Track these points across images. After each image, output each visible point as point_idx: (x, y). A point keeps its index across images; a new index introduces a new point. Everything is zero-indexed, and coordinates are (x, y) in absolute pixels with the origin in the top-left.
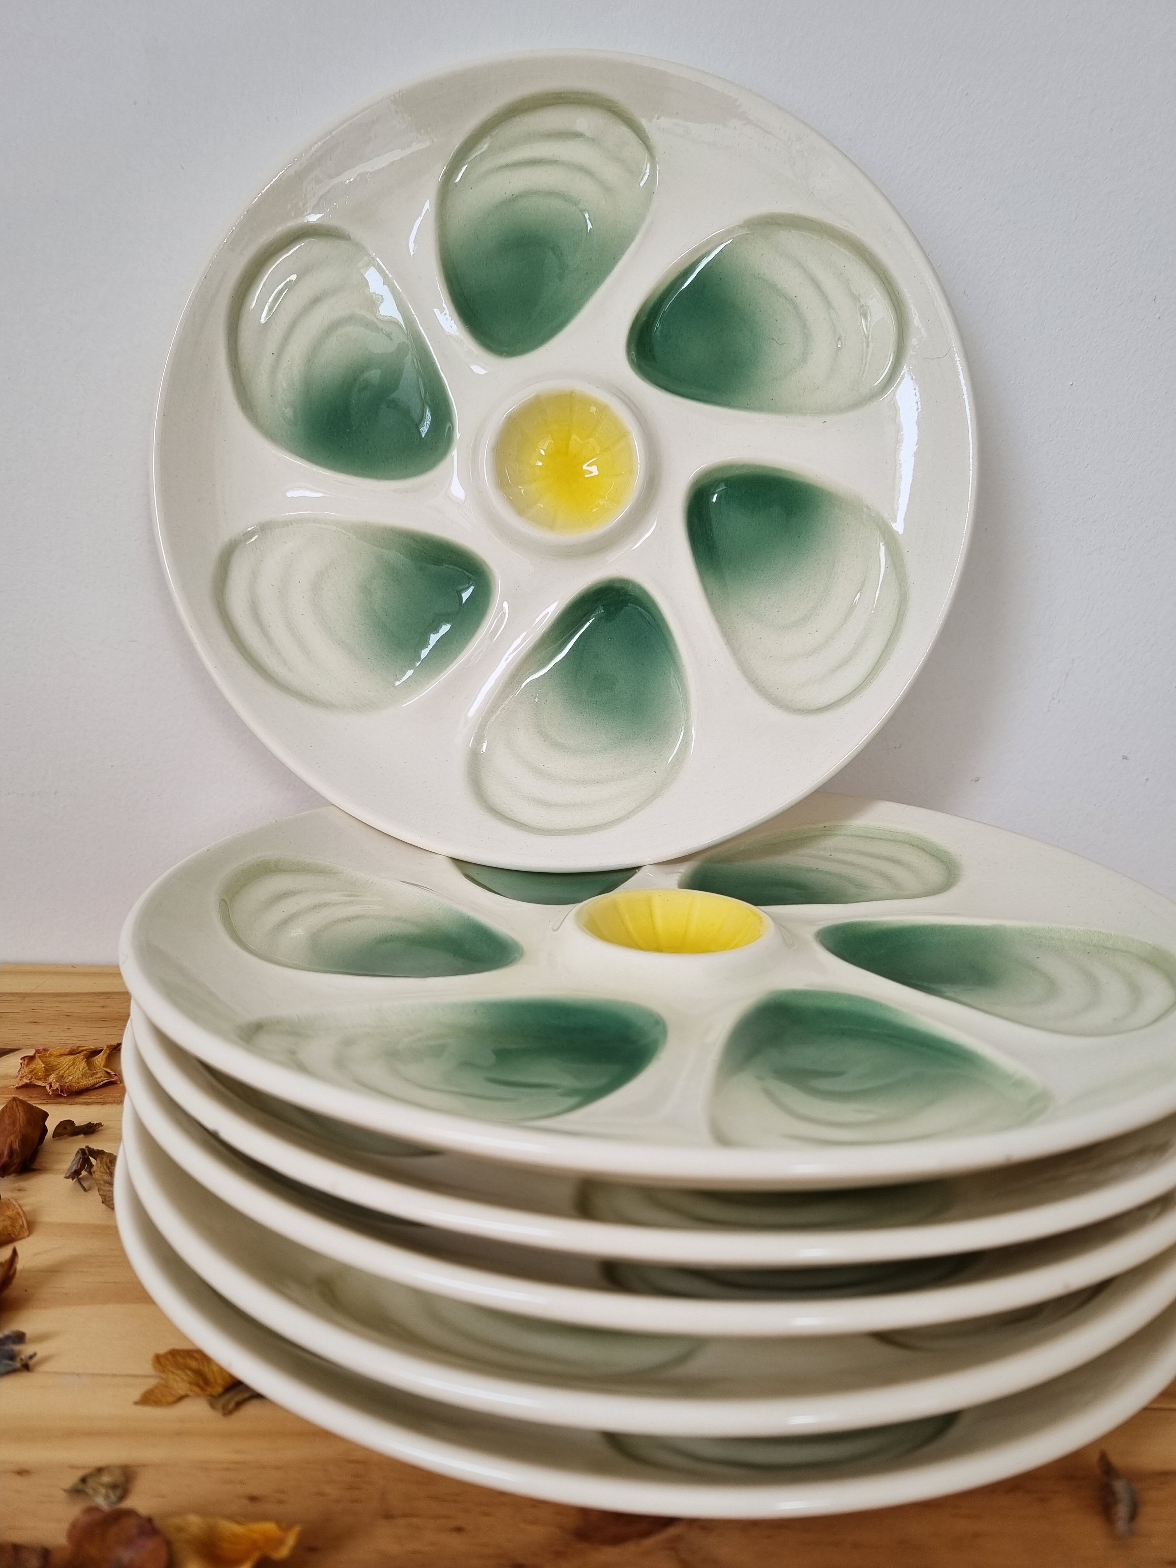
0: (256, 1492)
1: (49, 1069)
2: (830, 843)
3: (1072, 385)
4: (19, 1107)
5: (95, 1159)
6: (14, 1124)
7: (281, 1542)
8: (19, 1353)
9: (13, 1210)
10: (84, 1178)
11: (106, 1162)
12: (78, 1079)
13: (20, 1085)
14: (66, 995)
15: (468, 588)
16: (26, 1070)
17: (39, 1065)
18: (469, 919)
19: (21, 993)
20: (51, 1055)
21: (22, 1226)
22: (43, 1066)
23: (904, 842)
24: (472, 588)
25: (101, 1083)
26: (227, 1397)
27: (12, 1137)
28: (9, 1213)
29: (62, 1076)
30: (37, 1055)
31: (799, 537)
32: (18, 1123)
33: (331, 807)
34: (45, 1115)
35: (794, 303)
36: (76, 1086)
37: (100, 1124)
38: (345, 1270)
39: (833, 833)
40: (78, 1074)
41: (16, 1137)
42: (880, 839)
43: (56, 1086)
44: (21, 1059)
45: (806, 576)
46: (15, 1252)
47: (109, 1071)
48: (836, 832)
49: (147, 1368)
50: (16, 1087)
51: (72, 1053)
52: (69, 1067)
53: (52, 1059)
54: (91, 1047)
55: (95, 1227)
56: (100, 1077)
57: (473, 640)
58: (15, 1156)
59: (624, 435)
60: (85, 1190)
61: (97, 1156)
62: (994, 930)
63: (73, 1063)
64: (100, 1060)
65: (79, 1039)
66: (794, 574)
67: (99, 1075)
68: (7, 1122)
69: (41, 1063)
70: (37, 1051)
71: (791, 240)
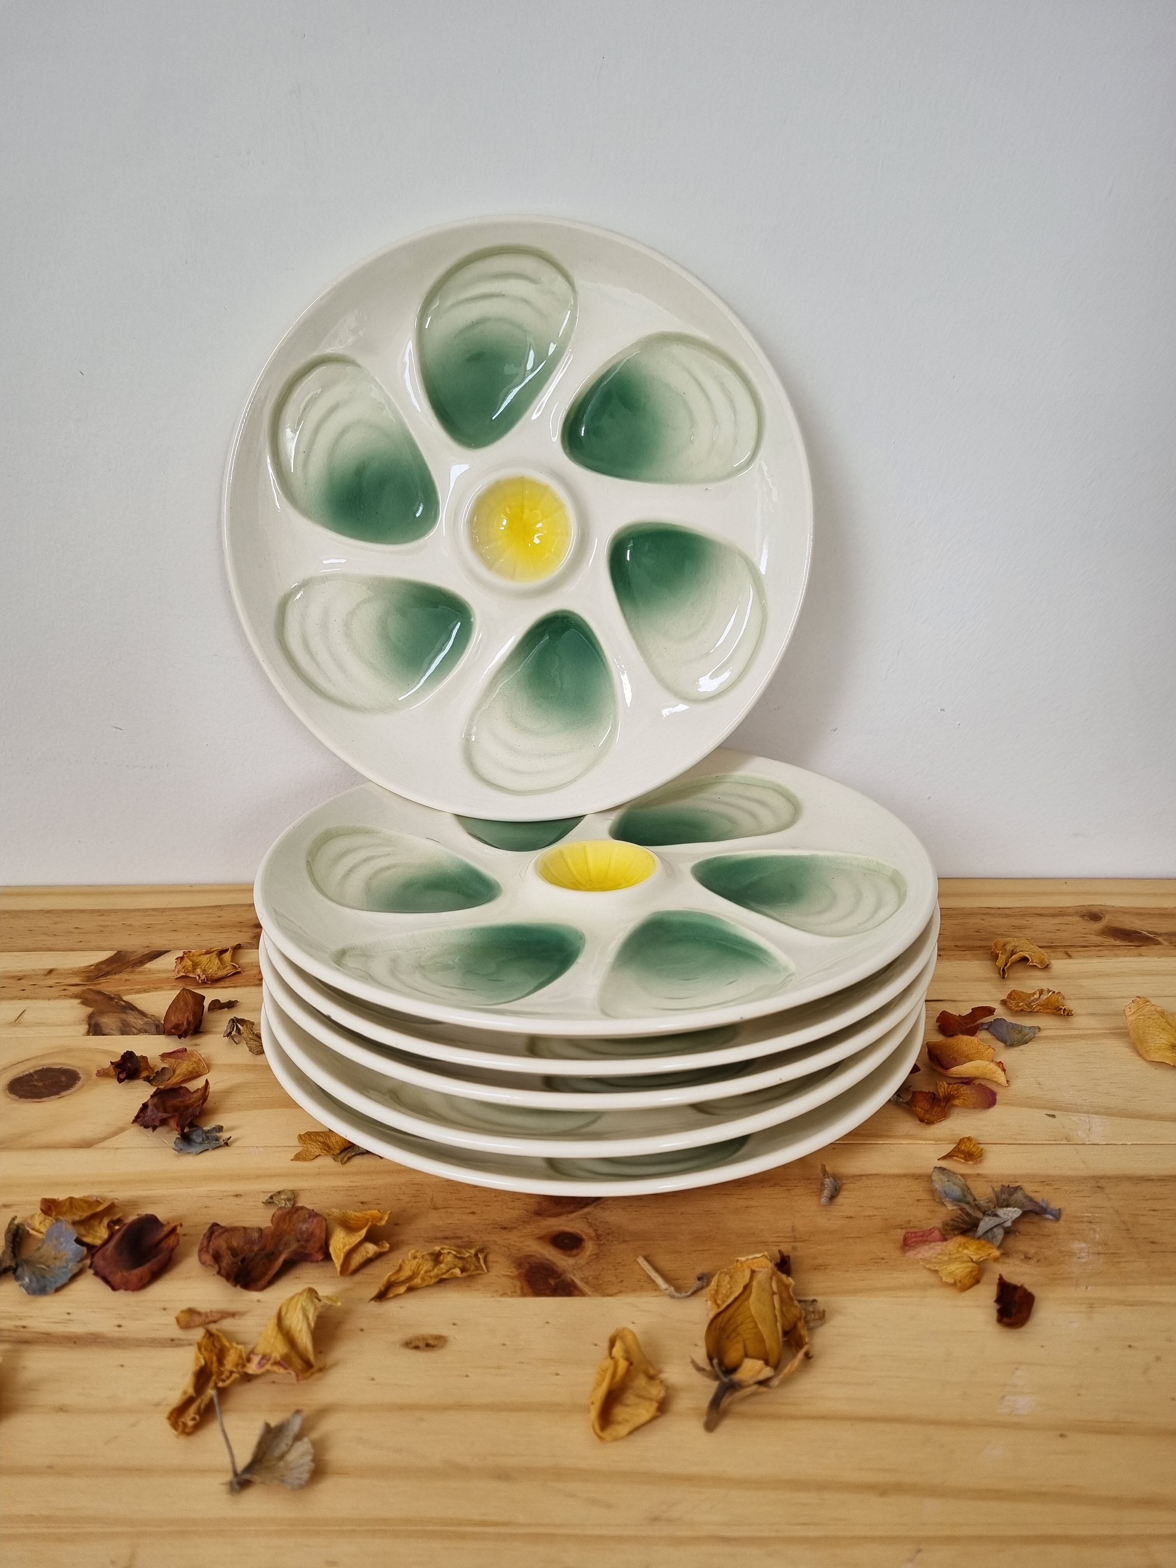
0: (364, 1200)
1: (195, 965)
2: (719, 788)
3: (894, 443)
4: (189, 995)
5: (242, 1026)
6: (187, 1006)
7: (381, 1219)
8: (220, 1137)
9: (196, 1058)
10: (235, 1036)
11: (250, 1027)
12: (215, 971)
13: (178, 976)
14: (191, 908)
15: (457, 623)
16: (180, 967)
17: (188, 962)
18: (467, 865)
19: (159, 909)
20: (193, 955)
21: (204, 1067)
22: (191, 963)
23: (769, 788)
24: (459, 623)
25: (231, 974)
26: (343, 1154)
27: (188, 1014)
28: (193, 1059)
29: (205, 970)
30: (185, 955)
32: (189, 1004)
33: (370, 782)
34: (203, 998)
36: (216, 977)
37: (236, 1001)
38: (404, 1085)
39: (723, 781)
40: (215, 968)
41: (190, 1013)
42: (754, 785)
43: (203, 977)
44: (176, 959)
46: (207, 1082)
47: (234, 964)
48: (725, 781)
49: (295, 1142)
50: (176, 978)
51: (207, 953)
52: (208, 963)
53: (195, 958)
54: (219, 948)
55: (247, 1065)
56: (228, 970)
57: (462, 657)
58: (191, 1024)
59: (561, 506)
60: (236, 1043)
61: (244, 1024)
62: (812, 858)
63: (210, 960)
64: (227, 956)
65: (208, 942)
67: (228, 968)
68: (182, 1004)
69: (189, 961)
70: (184, 953)
71: (680, 351)
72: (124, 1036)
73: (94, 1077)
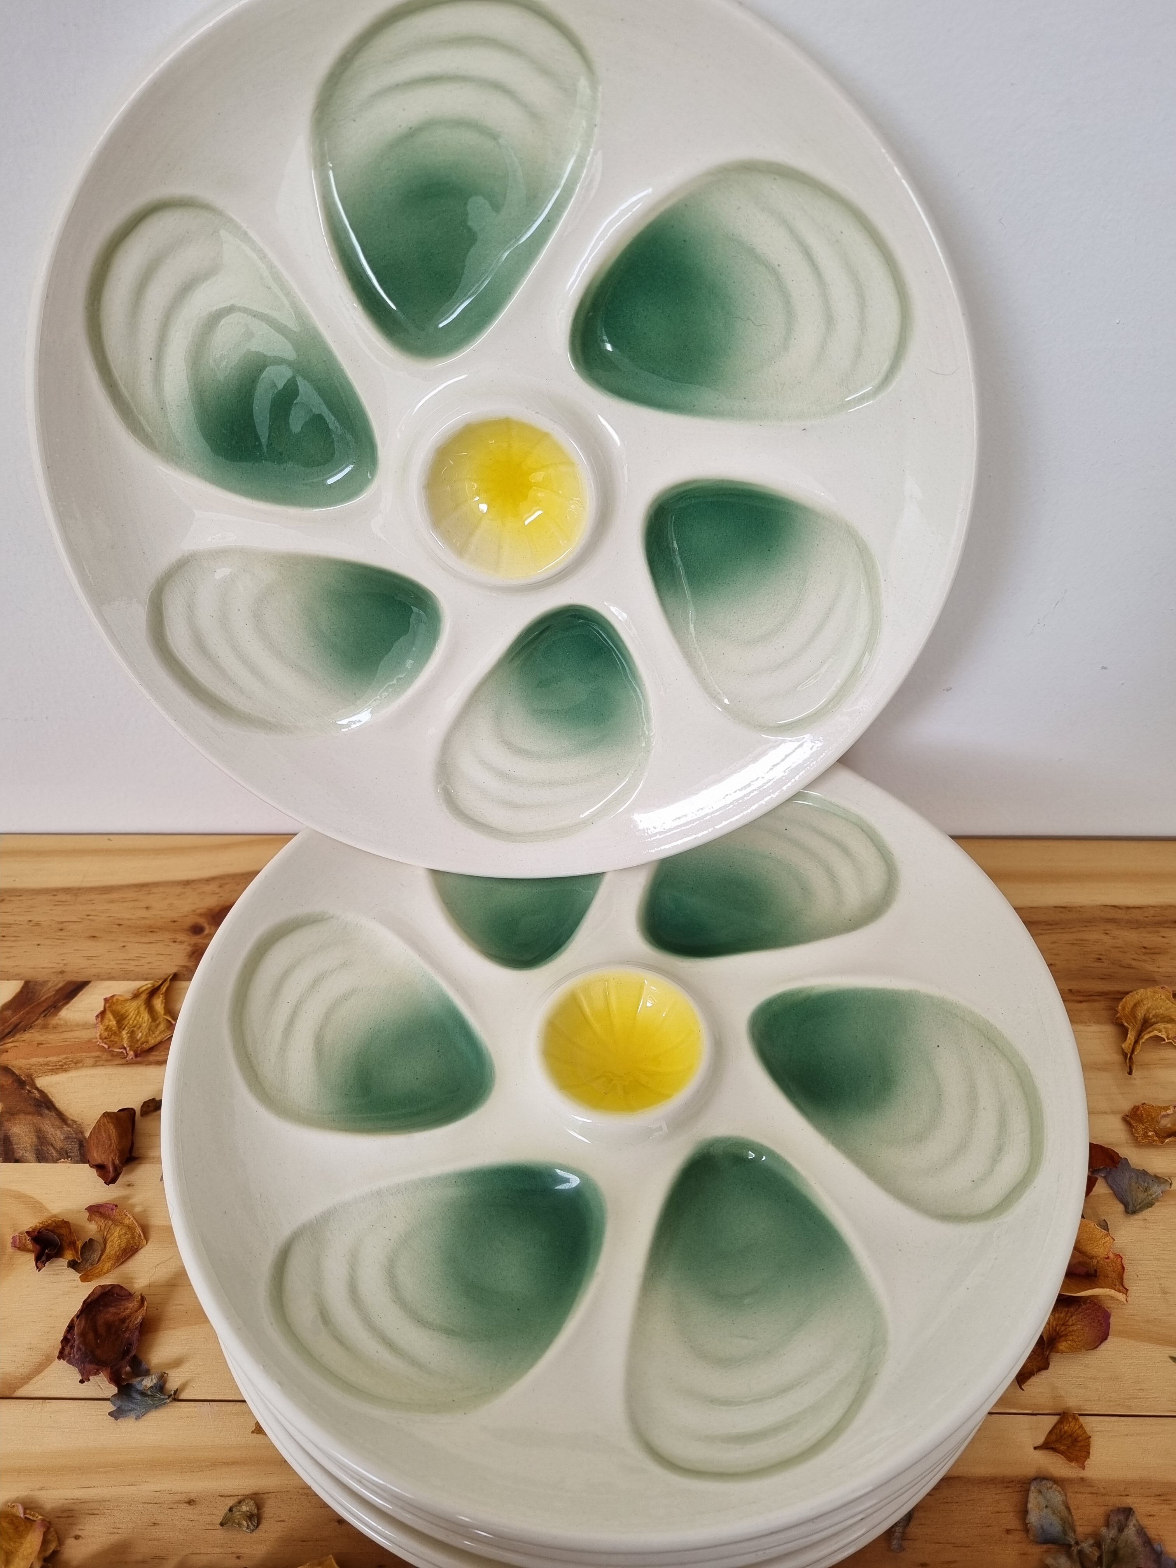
1: (120, 1023)
4: (110, 1123)
6: (110, 1140)
8: (168, 1384)
12: (145, 1034)
14: (110, 887)
16: (102, 1025)
17: (111, 1020)
19: (71, 885)
20: (117, 1002)
21: (140, 1236)
22: (115, 1020)
23: (855, 824)
27: (112, 1155)
28: (127, 1222)
29: (132, 1035)
30: (107, 1006)
31: (769, 550)
32: (113, 1140)
35: (776, 274)
36: (146, 1044)
40: (144, 1029)
42: (835, 814)
45: (774, 591)
47: (169, 1018)
51: (135, 991)
52: (136, 1020)
53: (119, 1010)
54: (149, 981)
56: (161, 1032)
63: (138, 1013)
64: (159, 1005)
66: (761, 588)
67: (161, 1027)
68: (104, 1136)
69: (113, 1013)
72: (42, 1164)
73: (9, 1249)
